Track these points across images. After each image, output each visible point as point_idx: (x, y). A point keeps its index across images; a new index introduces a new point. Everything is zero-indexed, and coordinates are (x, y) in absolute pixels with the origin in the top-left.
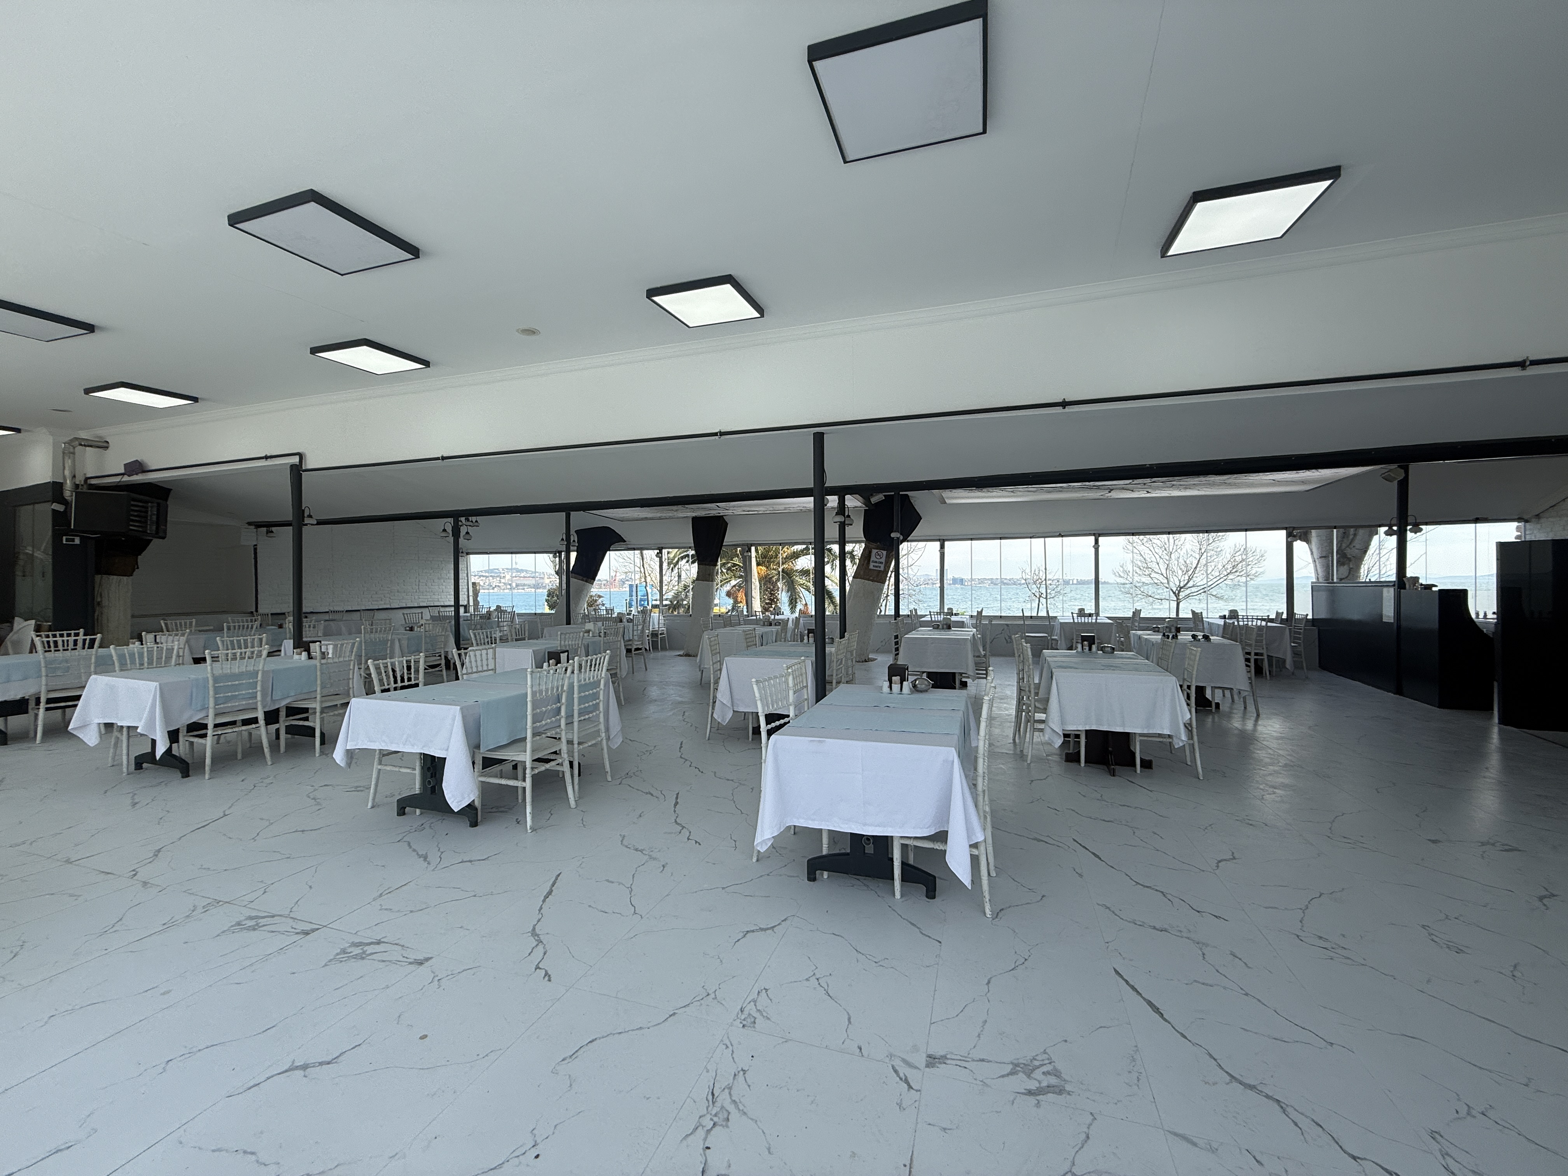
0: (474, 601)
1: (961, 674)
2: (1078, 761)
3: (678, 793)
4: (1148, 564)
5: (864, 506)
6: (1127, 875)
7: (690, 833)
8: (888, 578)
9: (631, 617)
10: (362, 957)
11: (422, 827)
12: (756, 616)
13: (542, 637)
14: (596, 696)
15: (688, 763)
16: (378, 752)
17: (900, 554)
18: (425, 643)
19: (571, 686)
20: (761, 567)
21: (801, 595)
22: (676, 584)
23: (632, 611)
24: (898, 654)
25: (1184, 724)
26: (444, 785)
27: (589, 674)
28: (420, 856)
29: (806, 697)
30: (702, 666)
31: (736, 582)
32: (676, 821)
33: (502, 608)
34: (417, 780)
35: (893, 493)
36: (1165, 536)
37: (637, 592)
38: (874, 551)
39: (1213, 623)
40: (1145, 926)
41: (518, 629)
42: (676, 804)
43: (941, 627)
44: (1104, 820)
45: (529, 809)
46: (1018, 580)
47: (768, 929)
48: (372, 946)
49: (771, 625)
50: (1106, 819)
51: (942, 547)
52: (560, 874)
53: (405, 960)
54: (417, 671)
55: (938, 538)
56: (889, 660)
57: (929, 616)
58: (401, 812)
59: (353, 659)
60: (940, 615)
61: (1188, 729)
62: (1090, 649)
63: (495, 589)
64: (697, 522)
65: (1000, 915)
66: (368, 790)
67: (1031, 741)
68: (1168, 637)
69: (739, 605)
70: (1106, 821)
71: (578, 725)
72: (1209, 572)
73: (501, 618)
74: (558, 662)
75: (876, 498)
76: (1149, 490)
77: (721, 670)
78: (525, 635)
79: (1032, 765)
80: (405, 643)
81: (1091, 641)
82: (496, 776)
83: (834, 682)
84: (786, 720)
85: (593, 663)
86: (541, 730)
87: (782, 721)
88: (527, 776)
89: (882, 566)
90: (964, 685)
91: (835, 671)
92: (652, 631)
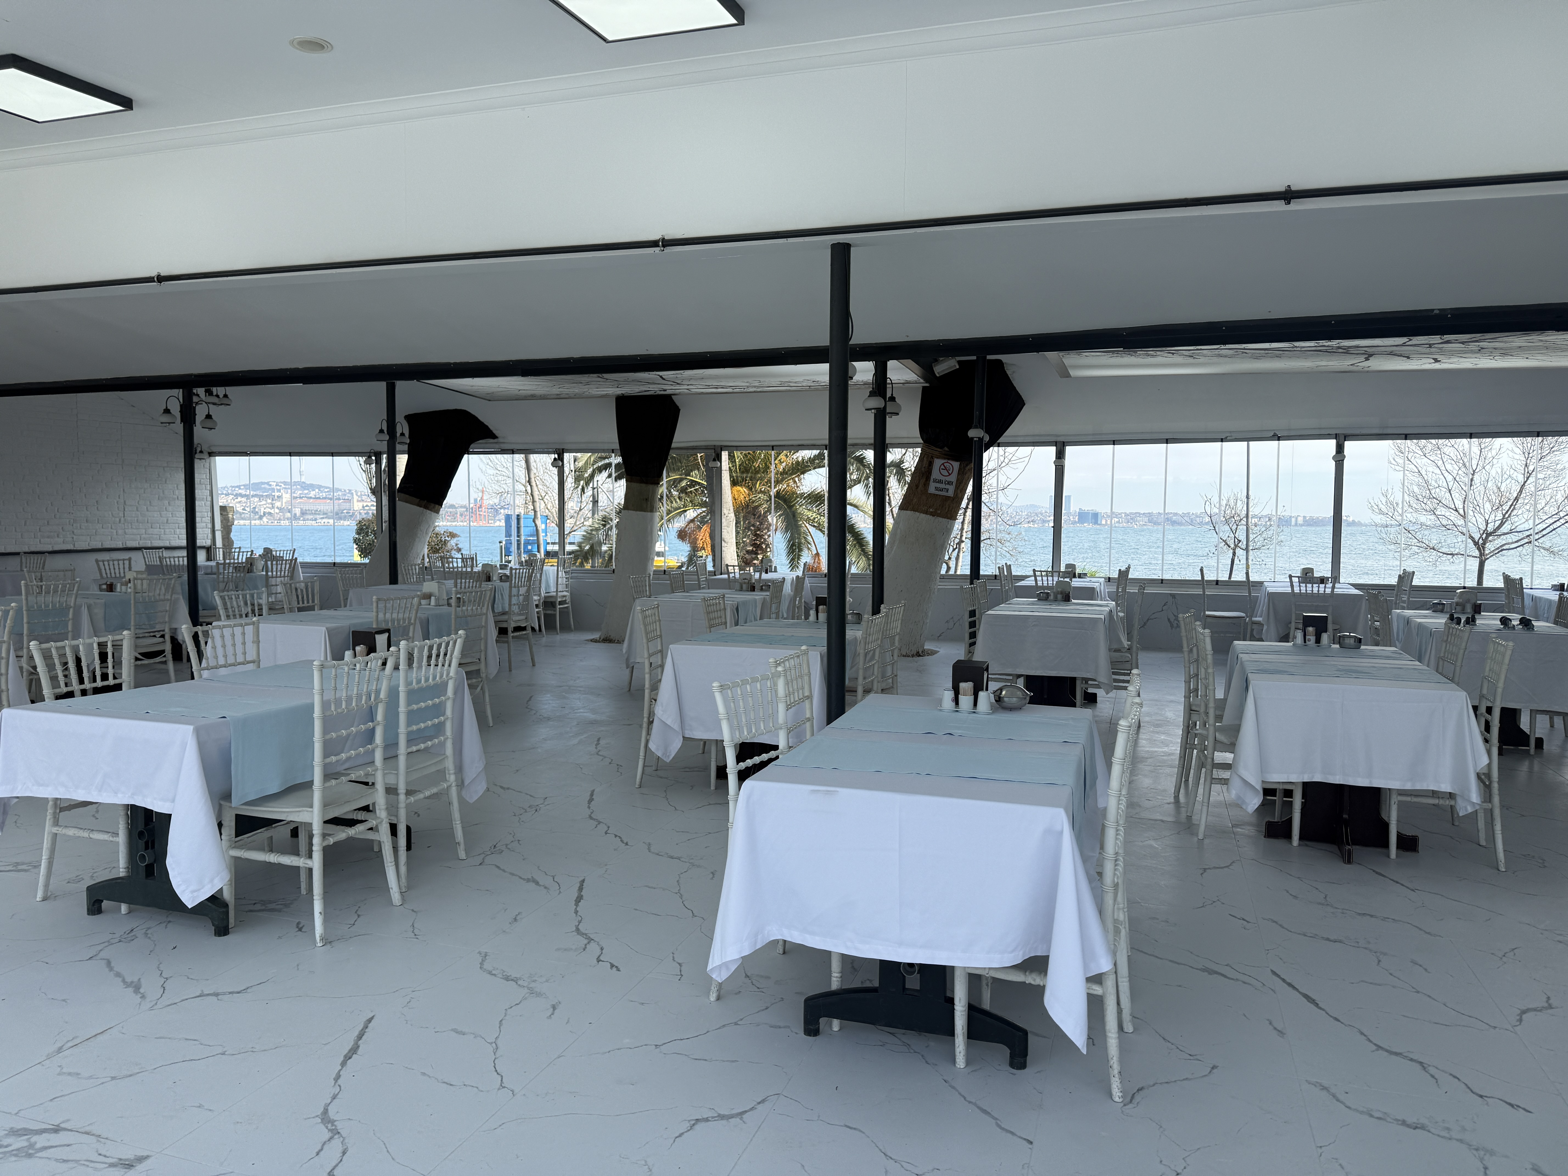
0: (223, 539)
1: (1086, 680)
2: (1288, 836)
3: (583, 881)
4: (1433, 492)
5: (922, 381)
6: (1362, 1033)
7: (602, 949)
8: (961, 511)
9: (508, 572)
10: (28, 1152)
11: (129, 936)
12: (728, 573)
13: (345, 606)
14: (438, 710)
15: (602, 828)
16: (51, 803)
17: (985, 469)
18: (136, 614)
19: (393, 693)
20: (739, 488)
21: (809, 538)
22: (590, 515)
23: (510, 562)
24: (974, 644)
25: (1478, 774)
26: (169, 862)
27: (427, 672)
28: (127, 985)
29: (808, 715)
30: (631, 661)
31: (695, 514)
32: (578, 930)
33: (274, 553)
34: (120, 853)
35: (974, 358)
36: (1464, 441)
37: (518, 528)
38: (938, 463)
39: (1540, 598)
40: (1389, 1120)
41: (302, 590)
42: (579, 899)
43: (1052, 597)
44: (1328, 939)
45: (318, 906)
46: (1197, 517)
47: (732, 1116)
48: (44, 1135)
49: (753, 589)
50: (1332, 938)
51: (1060, 455)
52: (372, 1018)
53: (102, 1159)
54: (117, 664)
55: (1053, 439)
56: (958, 652)
57: (1033, 578)
58: (95, 907)
59: (5, 639)
60: (1052, 576)
61: (1484, 783)
62: (1318, 641)
63: (265, 519)
64: (624, 405)
65: (1137, 1098)
66: (36, 870)
67: (1206, 800)
68: (1459, 622)
69: (700, 554)
70: (1331, 941)
71: (407, 760)
72: (1539, 507)
73: (272, 572)
74: (372, 649)
75: (945, 366)
76: (1439, 357)
77: (662, 666)
78: (313, 601)
79: (1206, 841)
80: (99, 612)
81: (1319, 625)
82: (261, 849)
83: (860, 690)
84: (773, 754)
85: (434, 652)
86: (340, 769)
87: (765, 757)
88: (314, 848)
89: (951, 489)
90: (1091, 699)
91: (861, 673)
92: (545, 597)
